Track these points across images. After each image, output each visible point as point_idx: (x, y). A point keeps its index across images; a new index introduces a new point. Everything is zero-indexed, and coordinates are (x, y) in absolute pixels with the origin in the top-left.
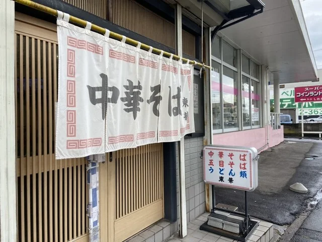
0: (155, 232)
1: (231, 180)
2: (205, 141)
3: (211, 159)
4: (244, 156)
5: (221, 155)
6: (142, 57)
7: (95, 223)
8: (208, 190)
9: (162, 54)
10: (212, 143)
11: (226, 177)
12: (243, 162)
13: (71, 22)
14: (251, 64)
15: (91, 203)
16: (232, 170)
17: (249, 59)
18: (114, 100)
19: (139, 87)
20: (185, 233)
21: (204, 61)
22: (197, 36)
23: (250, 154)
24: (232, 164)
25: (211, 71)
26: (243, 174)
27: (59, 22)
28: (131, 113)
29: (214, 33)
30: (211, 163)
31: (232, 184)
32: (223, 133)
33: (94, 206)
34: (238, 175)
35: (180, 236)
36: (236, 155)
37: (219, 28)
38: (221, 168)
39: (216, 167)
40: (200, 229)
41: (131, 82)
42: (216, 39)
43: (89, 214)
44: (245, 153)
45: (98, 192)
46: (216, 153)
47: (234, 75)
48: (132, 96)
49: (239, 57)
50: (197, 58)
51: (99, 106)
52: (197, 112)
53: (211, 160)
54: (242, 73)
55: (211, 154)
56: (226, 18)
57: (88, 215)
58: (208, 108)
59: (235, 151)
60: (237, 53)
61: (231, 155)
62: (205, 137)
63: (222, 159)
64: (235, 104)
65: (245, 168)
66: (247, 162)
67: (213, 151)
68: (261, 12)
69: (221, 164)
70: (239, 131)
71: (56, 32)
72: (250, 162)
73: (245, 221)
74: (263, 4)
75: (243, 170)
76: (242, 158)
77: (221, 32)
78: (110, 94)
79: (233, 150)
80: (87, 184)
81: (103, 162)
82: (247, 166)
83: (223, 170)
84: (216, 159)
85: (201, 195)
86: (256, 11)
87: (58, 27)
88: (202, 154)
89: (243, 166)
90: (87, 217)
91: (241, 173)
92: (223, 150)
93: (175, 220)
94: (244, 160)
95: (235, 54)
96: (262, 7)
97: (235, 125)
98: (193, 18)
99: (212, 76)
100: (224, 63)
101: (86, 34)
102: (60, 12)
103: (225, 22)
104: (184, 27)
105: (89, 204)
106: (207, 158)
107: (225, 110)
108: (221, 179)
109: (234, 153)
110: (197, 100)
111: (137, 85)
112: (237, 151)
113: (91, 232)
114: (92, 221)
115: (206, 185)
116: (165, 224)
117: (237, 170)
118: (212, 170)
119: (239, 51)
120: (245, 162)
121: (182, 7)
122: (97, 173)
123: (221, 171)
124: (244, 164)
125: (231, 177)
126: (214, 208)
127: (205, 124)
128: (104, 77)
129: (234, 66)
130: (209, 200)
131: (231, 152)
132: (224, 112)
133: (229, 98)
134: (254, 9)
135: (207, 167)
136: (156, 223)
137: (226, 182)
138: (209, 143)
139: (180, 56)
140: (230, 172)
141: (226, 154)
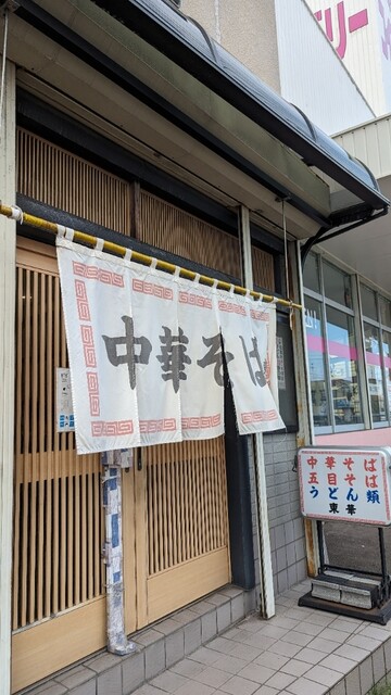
0: (218, 604)
1: (351, 509)
2: (299, 440)
3: (313, 471)
4: (373, 462)
5: (330, 462)
6: (183, 290)
7: (117, 576)
8: (311, 535)
9: (197, 279)
10: (314, 444)
11: (342, 504)
12: (370, 474)
13: (76, 240)
14: (380, 301)
15: (110, 541)
16: (351, 490)
17: (375, 293)
18: (144, 359)
19: (182, 338)
20: (271, 610)
21: (292, 298)
22: (277, 254)
23: (383, 458)
24: (350, 478)
25: (304, 316)
26: (373, 497)
27: (59, 241)
28: (171, 381)
29: (305, 249)
30: (313, 479)
31: (355, 517)
32: (334, 433)
33: (114, 546)
34: (363, 497)
35: (263, 616)
36: (358, 461)
37: (314, 240)
38: (333, 487)
39: (323, 486)
40: (299, 605)
41: (167, 330)
42: (310, 258)
43: (107, 558)
44: (374, 457)
45: (120, 520)
46: (321, 459)
47: (347, 323)
48: (170, 354)
49: (354, 290)
50: (278, 291)
51: (124, 367)
52: (283, 387)
53: (313, 474)
54: (363, 318)
55: (312, 462)
56: (326, 225)
57: (104, 561)
58: (303, 380)
59: (355, 453)
60: (350, 281)
61: (348, 462)
62: (300, 434)
63: (333, 471)
64: (355, 379)
65: (375, 485)
66: (379, 472)
67: (316, 456)
68: (385, 213)
69: (332, 478)
70: (365, 430)
71: (56, 259)
72: (384, 472)
73: (382, 585)
74: (386, 199)
75: (372, 489)
76: (369, 465)
77: (319, 247)
78: (138, 349)
79: (351, 453)
80: (102, 506)
81: (127, 470)
82: (379, 481)
83: (335, 490)
84: (322, 470)
85: (297, 543)
86: (376, 212)
87: (58, 249)
88: (296, 462)
89: (371, 481)
90: (103, 566)
91: (369, 493)
92: (334, 453)
93: (252, 585)
94: (373, 469)
95: (347, 283)
96: (385, 205)
97: (356, 420)
98: (269, 227)
99: (305, 325)
100: (326, 301)
101: (96, 257)
102: (61, 228)
103: (323, 231)
104: (254, 242)
105: (106, 542)
106: (305, 470)
107: (335, 392)
108: (334, 507)
109: (353, 458)
110: (282, 365)
111: (177, 335)
112: (360, 453)
113: (110, 591)
114: (111, 572)
115: (306, 521)
116: (234, 593)
117: (361, 490)
118: (315, 492)
119: (353, 278)
120: (374, 473)
121: (250, 210)
122: (119, 487)
123: (332, 492)
124: (374, 478)
125: (351, 502)
126: (323, 567)
127: (299, 408)
128: (127, 320)
129: (347, 306)
130: (312, 555)
131: (348, 457)
132: (335, 396)
133: (342, 369)
134: (372, 210)
135: (306, 488)
136: (217, 591)
137: (343, 513)
138: (307, 443)
139: (249, 288)
140: (350, 494)
141: (339, 460)
